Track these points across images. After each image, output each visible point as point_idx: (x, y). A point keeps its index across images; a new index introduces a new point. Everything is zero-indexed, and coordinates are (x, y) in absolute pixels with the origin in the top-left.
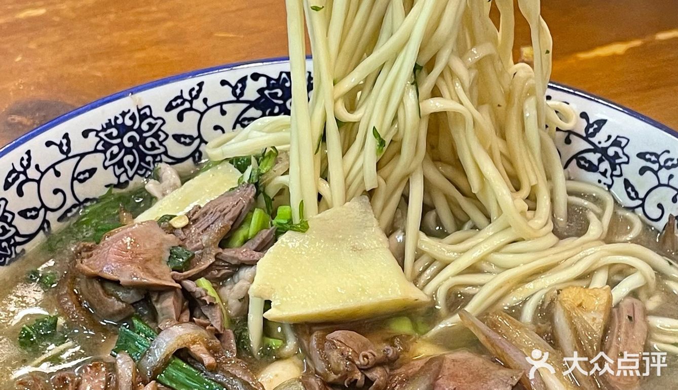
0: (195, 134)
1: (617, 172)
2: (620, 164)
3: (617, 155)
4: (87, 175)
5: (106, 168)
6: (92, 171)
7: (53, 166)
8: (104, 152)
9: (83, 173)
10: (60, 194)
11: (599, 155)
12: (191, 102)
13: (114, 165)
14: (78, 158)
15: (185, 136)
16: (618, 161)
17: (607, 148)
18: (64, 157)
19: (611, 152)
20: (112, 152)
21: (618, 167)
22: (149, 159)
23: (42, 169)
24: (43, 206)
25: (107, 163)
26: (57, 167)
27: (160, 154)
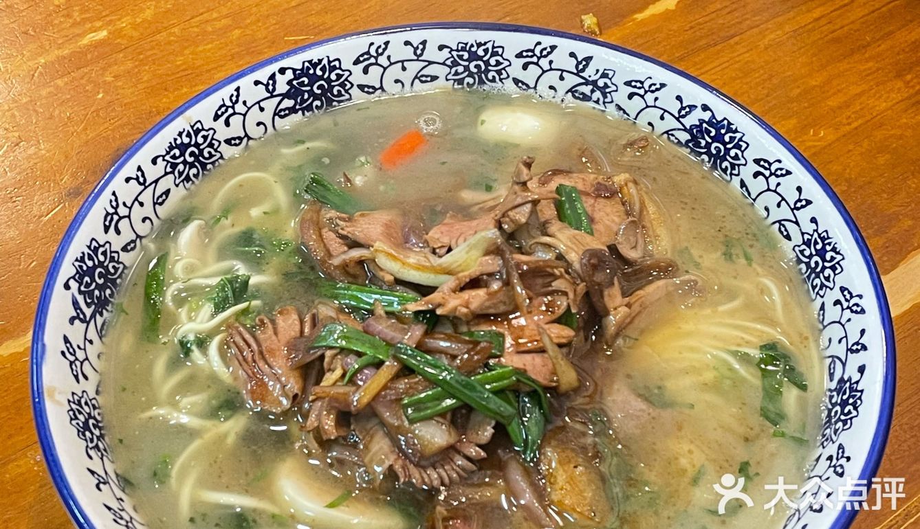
0: (242, 135)
1: (609, 99)
2: (610, 93)
3: (606, 86)
4: (164, 197)
5: (177, 186)
6: (167, 192)
9: (161, 196)
11: (590, 87)
12: (233, 107)
13: (183, 181)
14: (154, 185)
15: (234, 139)
16: (607, 90)
17: (597, 80)
19: (601, 83)
21: (608, 95)
22: (209, 167)
25: (177, 182)
27: (217, 160)
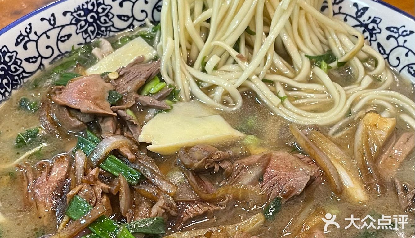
7: (45, 33)
8: (76, 25)
10: (50, 49)
18: (52, 27)
20: (81, 25)
23: (39, 34)
24: (40, 55)
26: (48, 33)
